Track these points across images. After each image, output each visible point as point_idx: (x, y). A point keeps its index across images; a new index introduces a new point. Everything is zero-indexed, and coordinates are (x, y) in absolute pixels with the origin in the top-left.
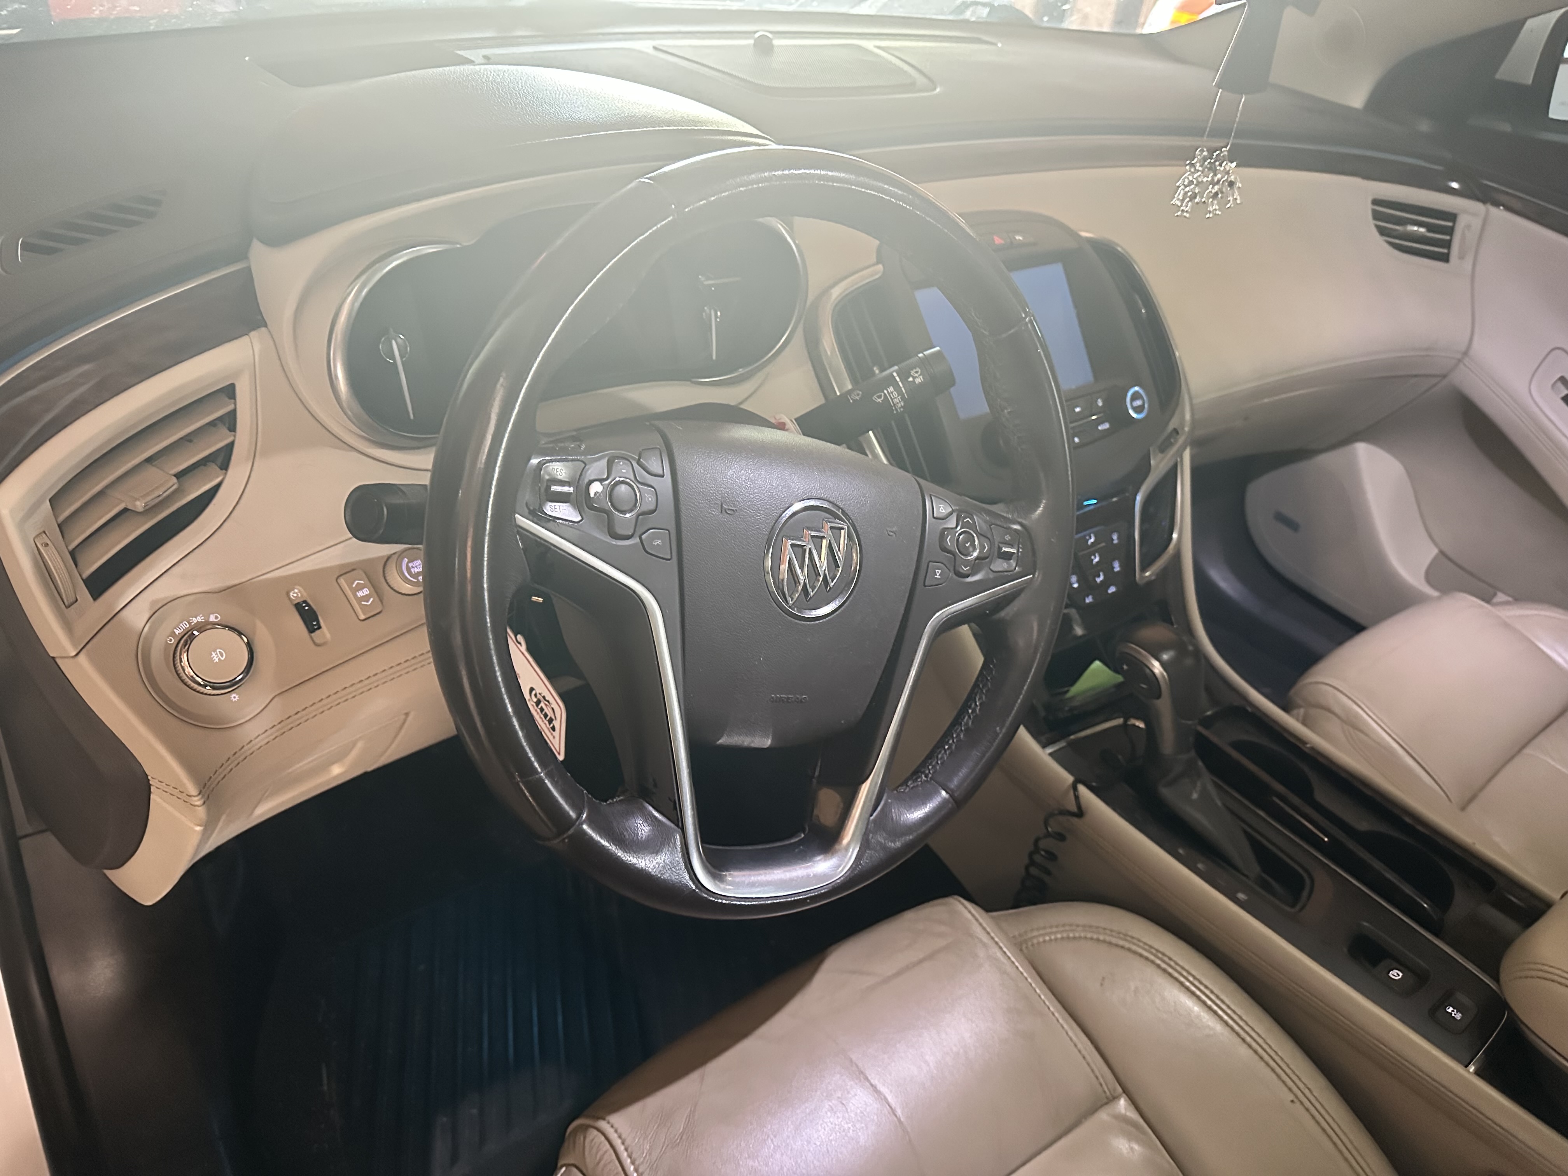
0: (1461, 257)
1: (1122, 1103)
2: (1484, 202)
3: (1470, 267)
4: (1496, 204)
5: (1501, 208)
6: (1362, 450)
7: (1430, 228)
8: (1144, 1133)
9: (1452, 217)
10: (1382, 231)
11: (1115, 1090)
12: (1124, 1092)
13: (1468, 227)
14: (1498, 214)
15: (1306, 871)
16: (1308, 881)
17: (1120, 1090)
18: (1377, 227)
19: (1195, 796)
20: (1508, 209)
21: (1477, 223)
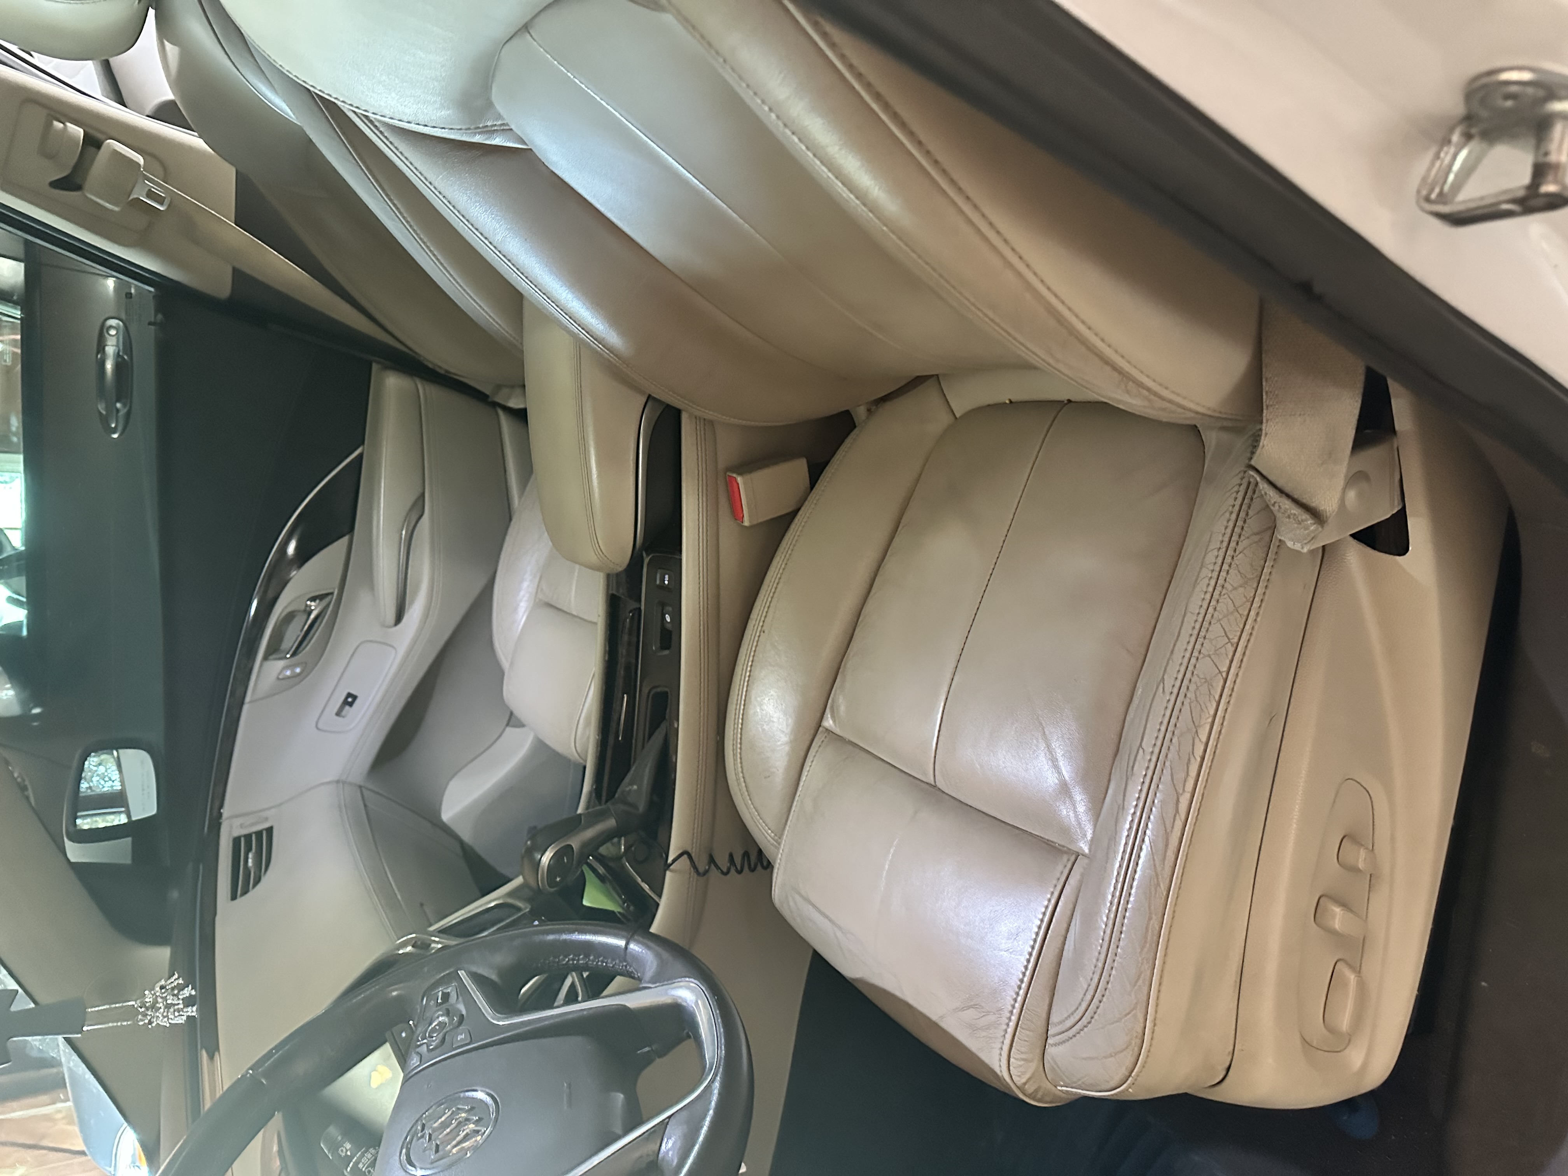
0: (266, 819)
1: (828, 723)
2: (220, 824)
3: (273, 810)
4: (220, 815)
5: (222, 811)
6: (447, 815)
7: (249, 849)
8: (833, 701)
9: (236, 841)
10: (258, 881)
11: (822, 731)
12: (820, 726)
13: (241, 826)
14: (226, 812)
15: (648, 696)
16: (652, 693)
17: (821, 729)
18: (255, 885)
19: (635, 787)
20: (221, 806)
21: (237, 822)
